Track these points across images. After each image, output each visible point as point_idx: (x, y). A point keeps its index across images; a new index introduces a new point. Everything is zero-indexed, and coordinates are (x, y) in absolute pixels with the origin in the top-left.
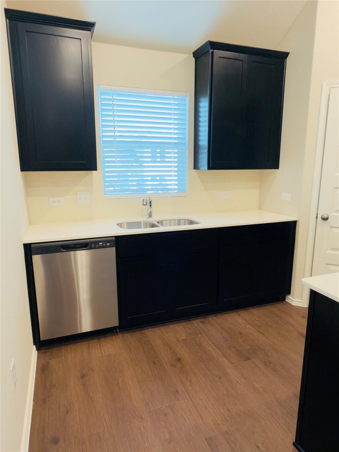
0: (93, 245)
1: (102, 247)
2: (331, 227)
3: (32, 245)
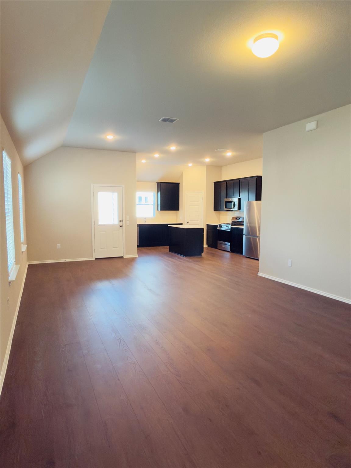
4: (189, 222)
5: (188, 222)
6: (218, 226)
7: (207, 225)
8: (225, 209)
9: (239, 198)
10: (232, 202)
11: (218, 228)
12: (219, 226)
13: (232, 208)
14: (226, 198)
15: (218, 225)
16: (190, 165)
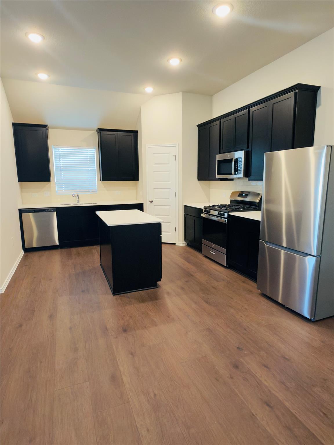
0: (46, 211)
1: (50, 211)
2: (154, 205)
3: (22, 210)
4: (154, 200)
5: (152, 202)
6: (203, 211)
7: (186, 206)
8: (217, 176)
9: (248, 150)
10: (231, 160)
11: (203, 215)
12: (205, 211)
13: (231, 174)
14: (220, 153)
15: (203, 208)
16: (149, 89)
